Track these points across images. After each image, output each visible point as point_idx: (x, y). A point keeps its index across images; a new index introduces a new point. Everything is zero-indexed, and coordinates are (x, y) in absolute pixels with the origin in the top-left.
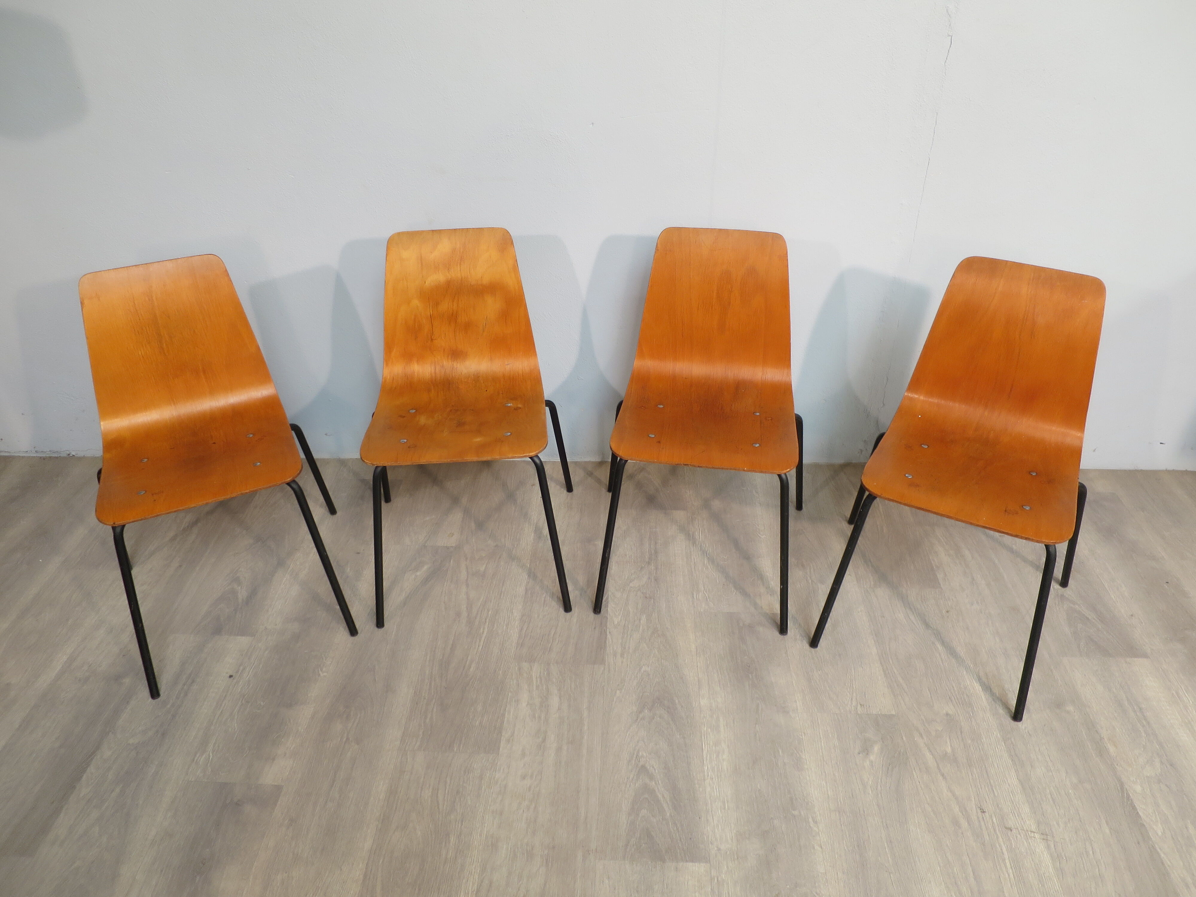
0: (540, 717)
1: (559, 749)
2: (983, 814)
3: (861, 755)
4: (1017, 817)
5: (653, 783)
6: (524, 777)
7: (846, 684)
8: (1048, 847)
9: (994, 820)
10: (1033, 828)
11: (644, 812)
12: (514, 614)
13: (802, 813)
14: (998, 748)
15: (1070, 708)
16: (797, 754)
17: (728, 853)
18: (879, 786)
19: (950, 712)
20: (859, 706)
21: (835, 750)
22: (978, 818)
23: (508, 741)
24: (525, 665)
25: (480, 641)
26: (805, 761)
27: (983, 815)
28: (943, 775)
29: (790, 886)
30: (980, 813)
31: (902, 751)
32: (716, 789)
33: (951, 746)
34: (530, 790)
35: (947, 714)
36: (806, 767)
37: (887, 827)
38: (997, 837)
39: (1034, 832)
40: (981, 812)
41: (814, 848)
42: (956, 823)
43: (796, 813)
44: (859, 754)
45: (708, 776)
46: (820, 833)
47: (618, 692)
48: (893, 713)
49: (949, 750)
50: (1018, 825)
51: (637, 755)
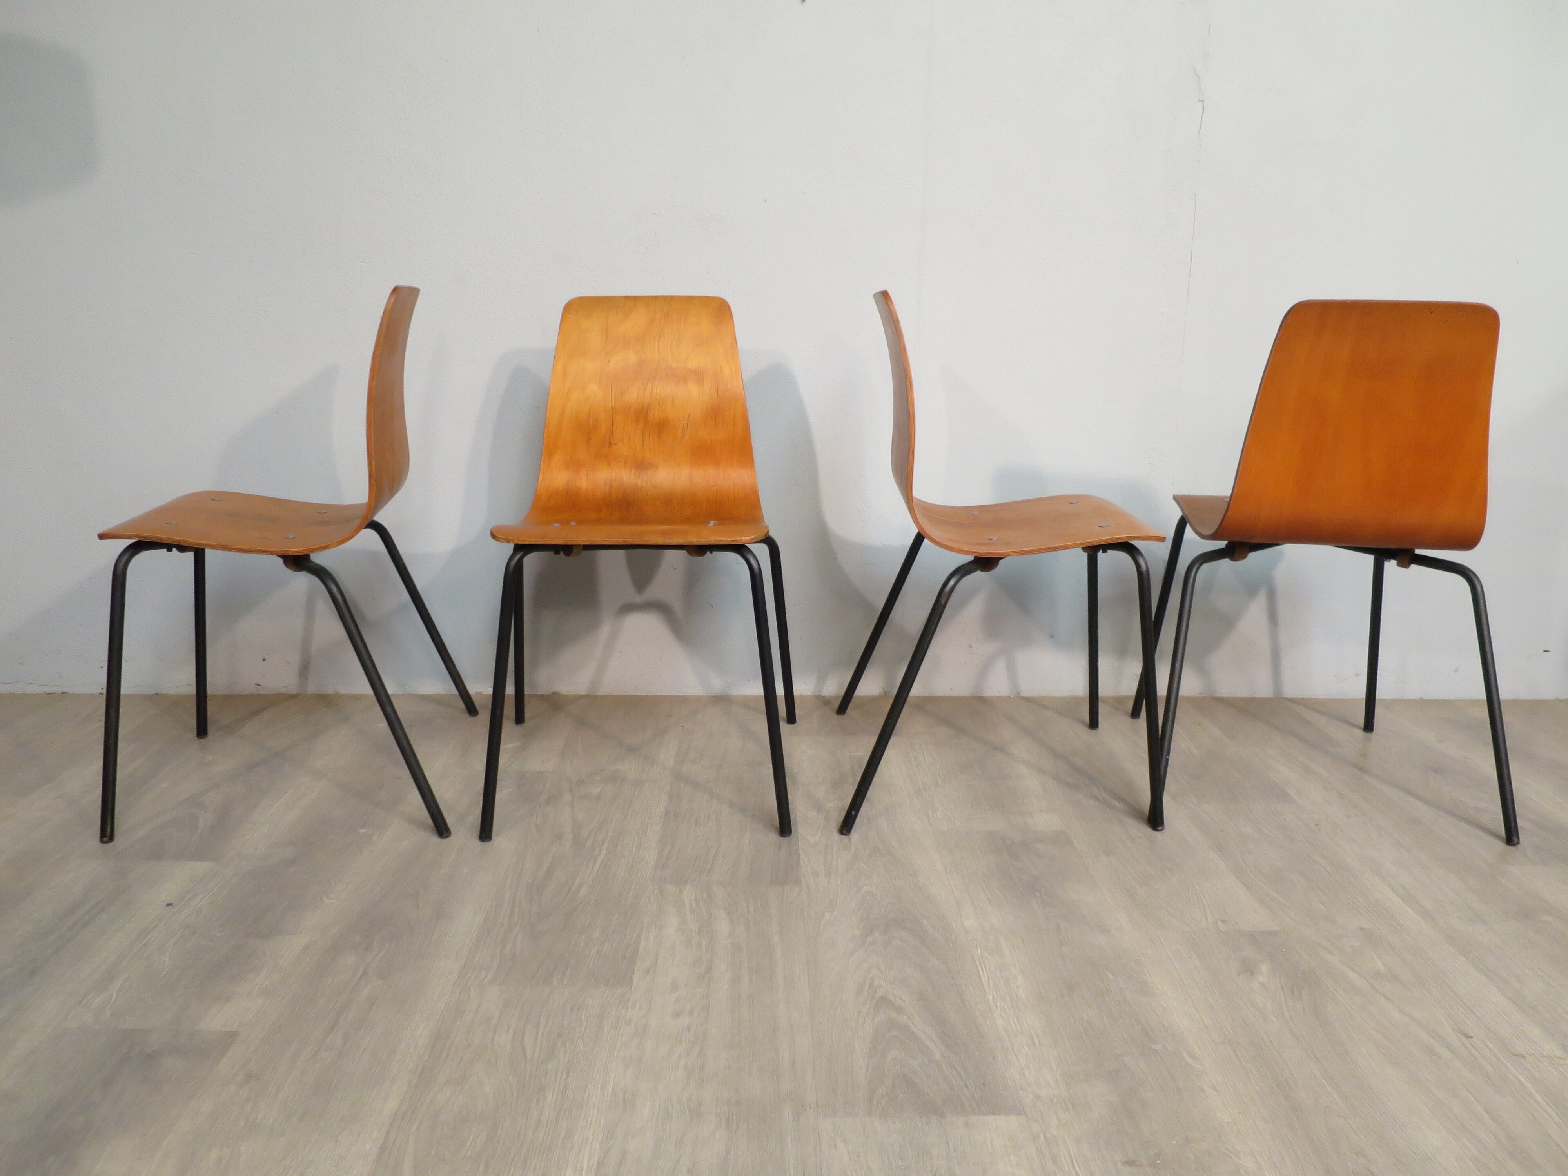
0: (699, 945)
1: (736, 980)
2: (1470, 1040)
3: (1242, 976)
4: (1526, 1041)
5: (905, 1017)
6: (677, 1014)
7: (1192, 900)
9: (1491, 1046)
11: (894, 1053)
13: (1169, 1048)
14: (1457, 964)
15: (1548, 918)
16: (1139, 978)
17: (1054, 1101)
18: (1286, 1012)
19: (1366, 927)
20: (1220, 923)
23: (647, 972)
24: (671, 889)
25: (595, 863)
26: (1154, 986)
27: (1472, 1042)
28: (1384, 996)
29: (1177, 1142)
30: (1466, 1041)
31: (1307, 970)
32: (1014, 1022)
33: (1383, 963)
34: (689, 1030)
35: (1362, 929)
36: (1157, 992)
37: (1319, 1061)
38: (1507, 1067)
40: (1466, 1038)
41: (1203, 1090)
42: (1429, 1051)
43: (1158, 1047)
44: (1239, 975)
45: (996, 1007)
46: (1207, 1071)
47: (827, 914)
48: (1276, 928)
49: (1381, 967)
50: (1532, 1051)
51: (871, 984)
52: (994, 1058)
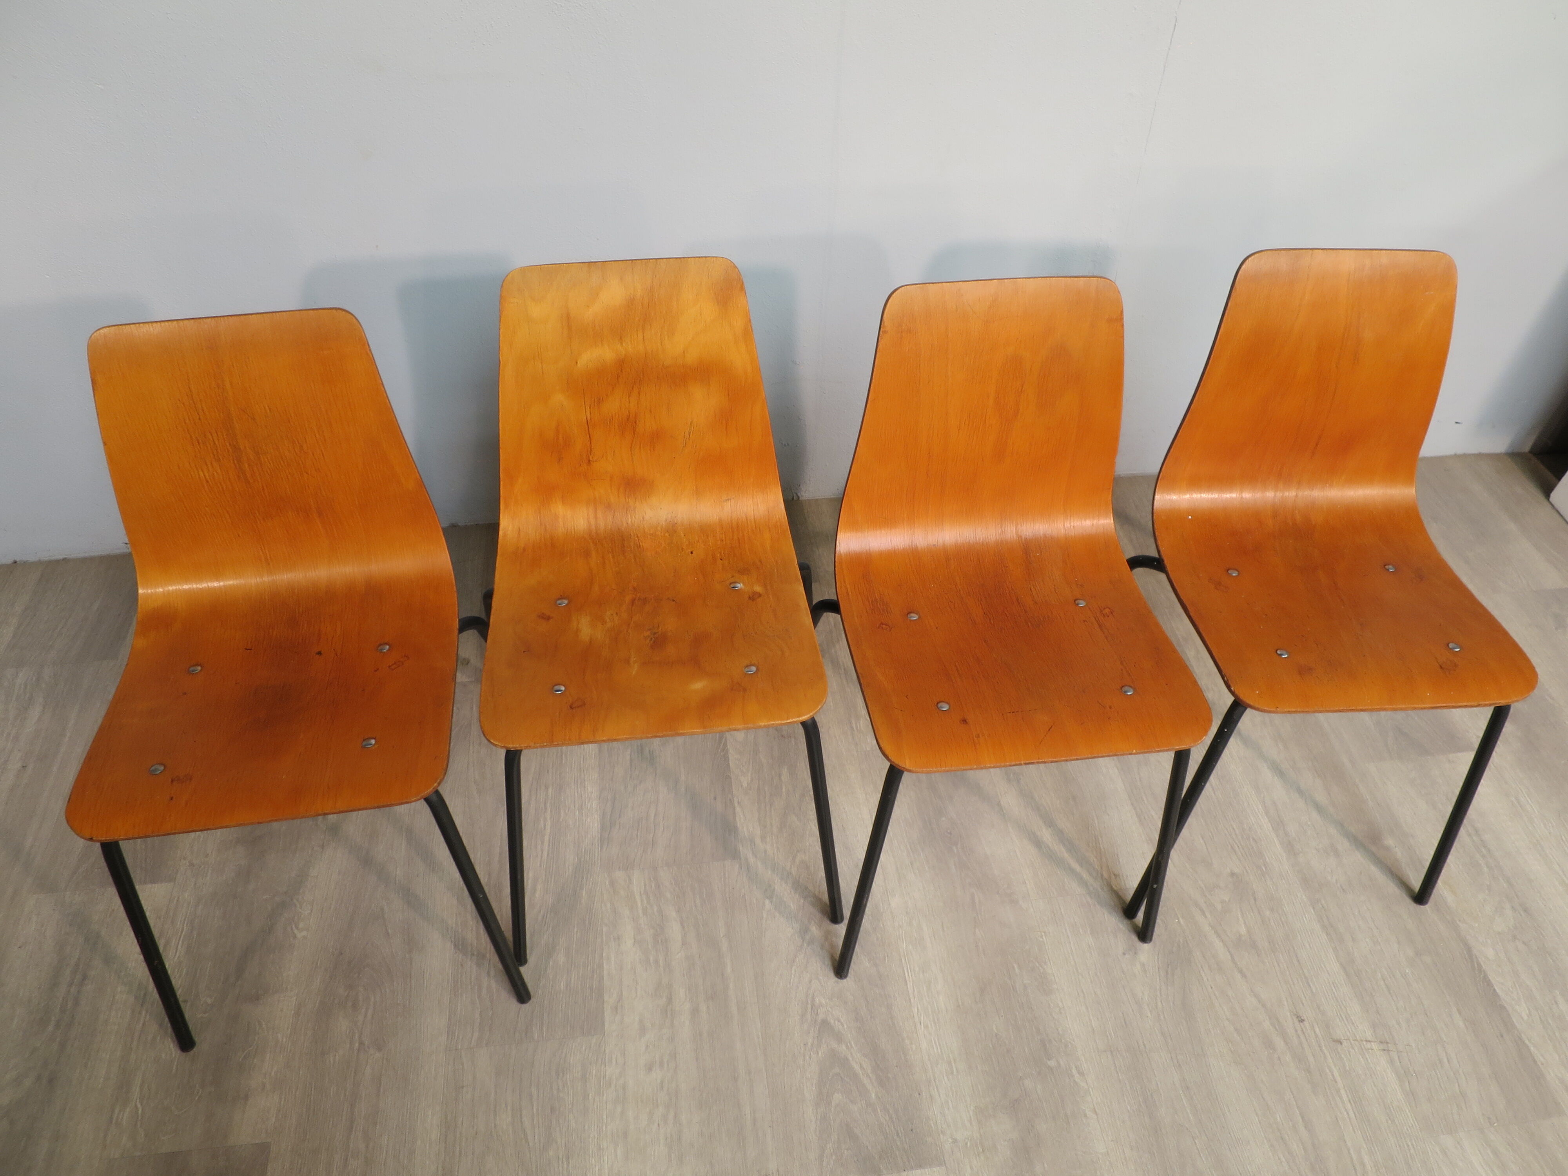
0: (656, 962)
1: (695, 1012)
2: (1301, 1024)
3: (1127, 956)
4: (1346, 1022)
5: (844, 1047)
6: (650, 1068)
7: (1090, 844)
8: (1392, 1062)
9: (1317, 1030)
10: (1369, 1035)
11: (837, 1098)
12: (588, 789)
13: (1062, 1063)
14: (1306, 918)
16: (1040, 968)
17: (969, 1144)
18: (1159, 1003)
19: (1236, 870)
20: (1112, 877)
21: (1091, 953)
22: (1296, 1031)
23: (615, 1009)
24: (619, 875)
25: (543, 842)
26: (1053, 978)
27: (1303, 1026)
28: (1241, 971)
30: (1297, 1023)
31: (1181, 941)
32: (935, 1043)
33: (1245, 923)
34: (662, 1088)
35: (1233, 874)
36: (1055, 986)
37: (1180, 1065)
38: (1325, 1058)
39: (1369, 1041)
40: (1299, 1021)
41: (1085, 1116)
42: (1269, 1044)
43: (1052, 1063)
44: (1124, 954)
45: (920, 1023)
46: (1091, 1090)
49: (1243, 930)
50: (1348, 1033)
51: (813, 1005)
52: (919, 1094)
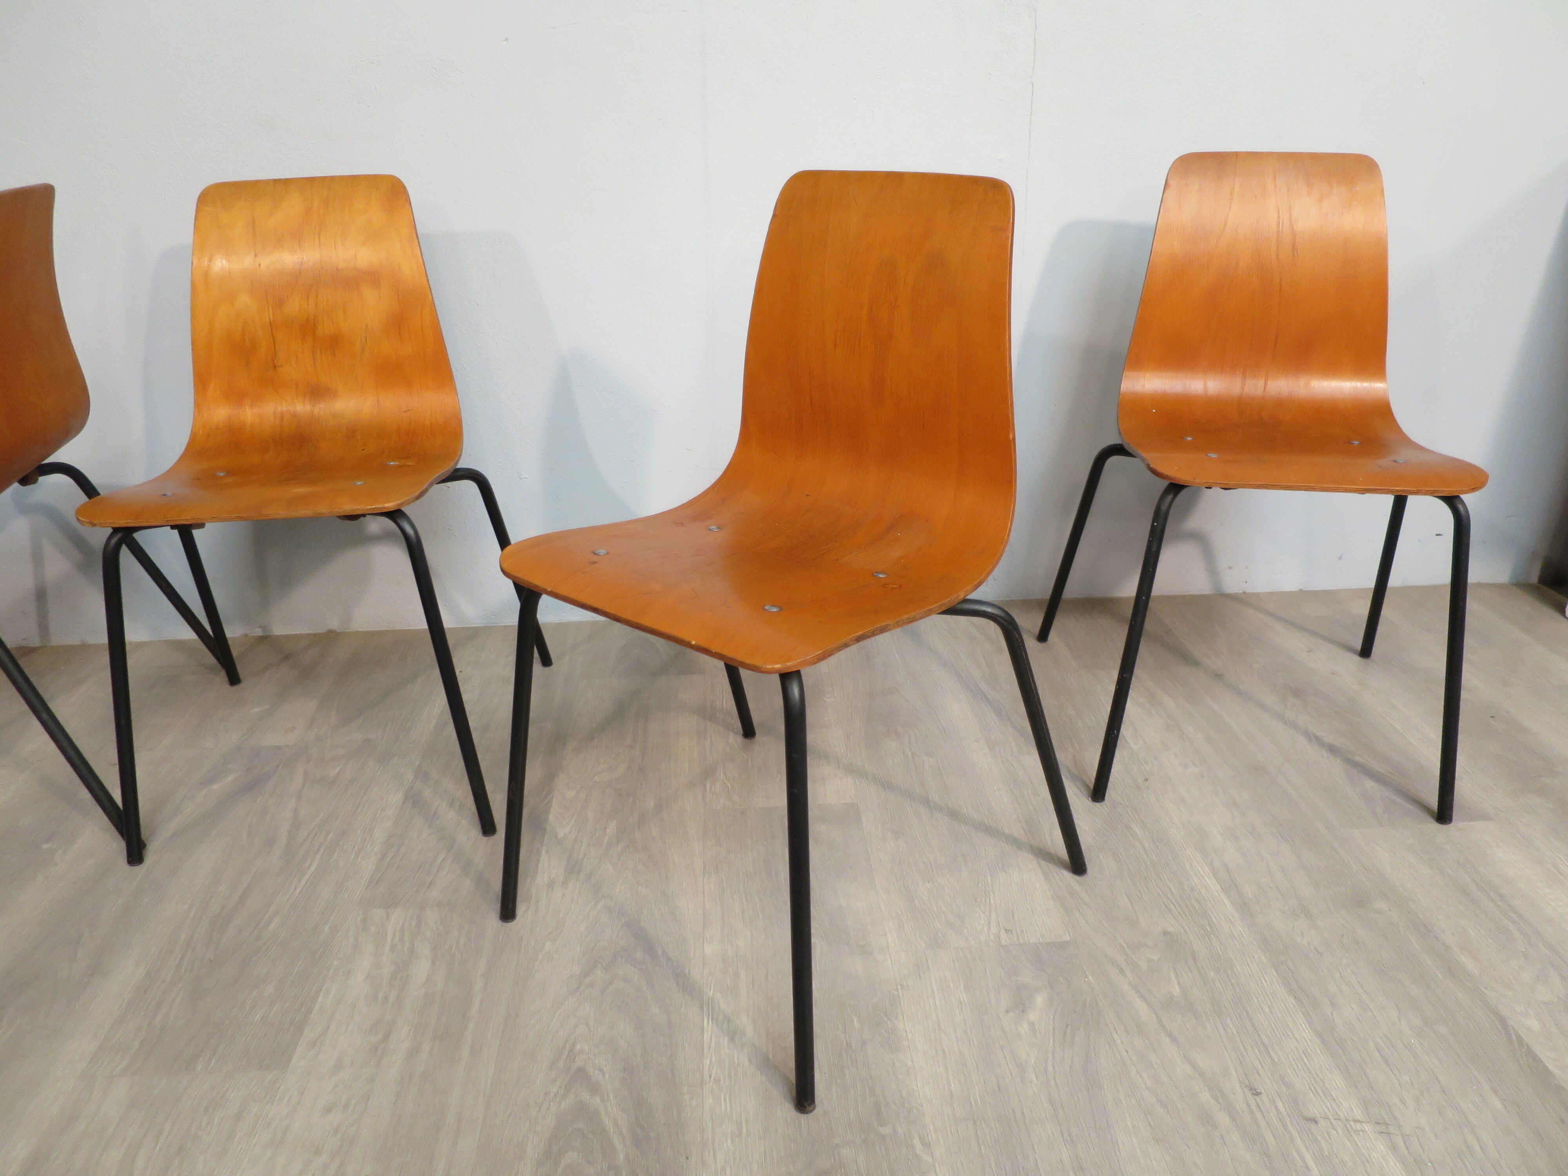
0: (386, 998)
1: (414, 1051)
2: (1257, 1098)
3: (1011, 1014)
4: (1323, 1097)
5: (598, 1099)
6: (328, 1110)
7: (978, 900)
8: (1394, 1148)
9: (1280, 1105)
10: (1358, 1113)
11: (571, 1157)
12: (375, 835)
13: (900, 1130)
14: (1265, 980)
15: (1382, 905)
16: (889, 1023)
18: (1050, 1066)
19: (1171, 929)
20: (1003, 933)
21: (962, 1009)
22: (1248, 1105)
23: (313, 1044)
24: (378, 913)
25: (301, 879)
26: (904, 1034)
27: (1258, 1100)
28: (1170, 1035)
30: (1251, 1099)
31: (1088, 1000)
32: (725, 1100)
33: (1179, 984)
34: (336, 1132)
35: (1166, 933)
36: (906, 1043)
37: (1072, 1140)
38: (1292, 1140)
39: (1359, 1121)
40: (1253, 1094)
42: (1207, 1119)
43: (886, 1130)
44: (1007, 1011)
45: (711, 1077)
46: (937, 1165)
47: (548, 944)
48: (1067, 938)
49: (1176, 991)
50: (1327, 1111)
51: (571, 1050)
52: (687, 1158)
